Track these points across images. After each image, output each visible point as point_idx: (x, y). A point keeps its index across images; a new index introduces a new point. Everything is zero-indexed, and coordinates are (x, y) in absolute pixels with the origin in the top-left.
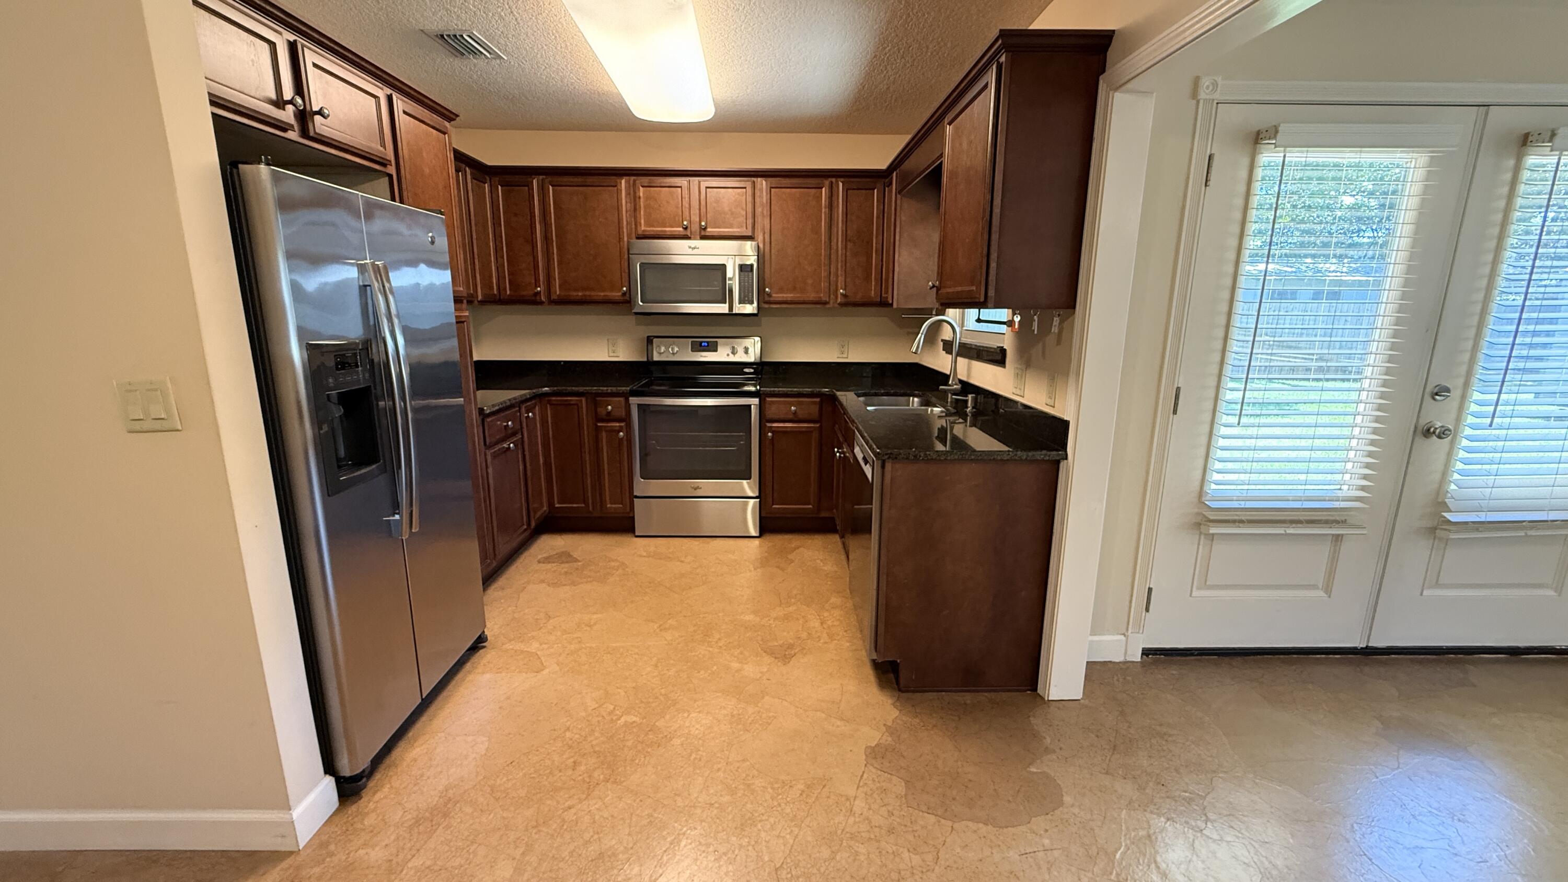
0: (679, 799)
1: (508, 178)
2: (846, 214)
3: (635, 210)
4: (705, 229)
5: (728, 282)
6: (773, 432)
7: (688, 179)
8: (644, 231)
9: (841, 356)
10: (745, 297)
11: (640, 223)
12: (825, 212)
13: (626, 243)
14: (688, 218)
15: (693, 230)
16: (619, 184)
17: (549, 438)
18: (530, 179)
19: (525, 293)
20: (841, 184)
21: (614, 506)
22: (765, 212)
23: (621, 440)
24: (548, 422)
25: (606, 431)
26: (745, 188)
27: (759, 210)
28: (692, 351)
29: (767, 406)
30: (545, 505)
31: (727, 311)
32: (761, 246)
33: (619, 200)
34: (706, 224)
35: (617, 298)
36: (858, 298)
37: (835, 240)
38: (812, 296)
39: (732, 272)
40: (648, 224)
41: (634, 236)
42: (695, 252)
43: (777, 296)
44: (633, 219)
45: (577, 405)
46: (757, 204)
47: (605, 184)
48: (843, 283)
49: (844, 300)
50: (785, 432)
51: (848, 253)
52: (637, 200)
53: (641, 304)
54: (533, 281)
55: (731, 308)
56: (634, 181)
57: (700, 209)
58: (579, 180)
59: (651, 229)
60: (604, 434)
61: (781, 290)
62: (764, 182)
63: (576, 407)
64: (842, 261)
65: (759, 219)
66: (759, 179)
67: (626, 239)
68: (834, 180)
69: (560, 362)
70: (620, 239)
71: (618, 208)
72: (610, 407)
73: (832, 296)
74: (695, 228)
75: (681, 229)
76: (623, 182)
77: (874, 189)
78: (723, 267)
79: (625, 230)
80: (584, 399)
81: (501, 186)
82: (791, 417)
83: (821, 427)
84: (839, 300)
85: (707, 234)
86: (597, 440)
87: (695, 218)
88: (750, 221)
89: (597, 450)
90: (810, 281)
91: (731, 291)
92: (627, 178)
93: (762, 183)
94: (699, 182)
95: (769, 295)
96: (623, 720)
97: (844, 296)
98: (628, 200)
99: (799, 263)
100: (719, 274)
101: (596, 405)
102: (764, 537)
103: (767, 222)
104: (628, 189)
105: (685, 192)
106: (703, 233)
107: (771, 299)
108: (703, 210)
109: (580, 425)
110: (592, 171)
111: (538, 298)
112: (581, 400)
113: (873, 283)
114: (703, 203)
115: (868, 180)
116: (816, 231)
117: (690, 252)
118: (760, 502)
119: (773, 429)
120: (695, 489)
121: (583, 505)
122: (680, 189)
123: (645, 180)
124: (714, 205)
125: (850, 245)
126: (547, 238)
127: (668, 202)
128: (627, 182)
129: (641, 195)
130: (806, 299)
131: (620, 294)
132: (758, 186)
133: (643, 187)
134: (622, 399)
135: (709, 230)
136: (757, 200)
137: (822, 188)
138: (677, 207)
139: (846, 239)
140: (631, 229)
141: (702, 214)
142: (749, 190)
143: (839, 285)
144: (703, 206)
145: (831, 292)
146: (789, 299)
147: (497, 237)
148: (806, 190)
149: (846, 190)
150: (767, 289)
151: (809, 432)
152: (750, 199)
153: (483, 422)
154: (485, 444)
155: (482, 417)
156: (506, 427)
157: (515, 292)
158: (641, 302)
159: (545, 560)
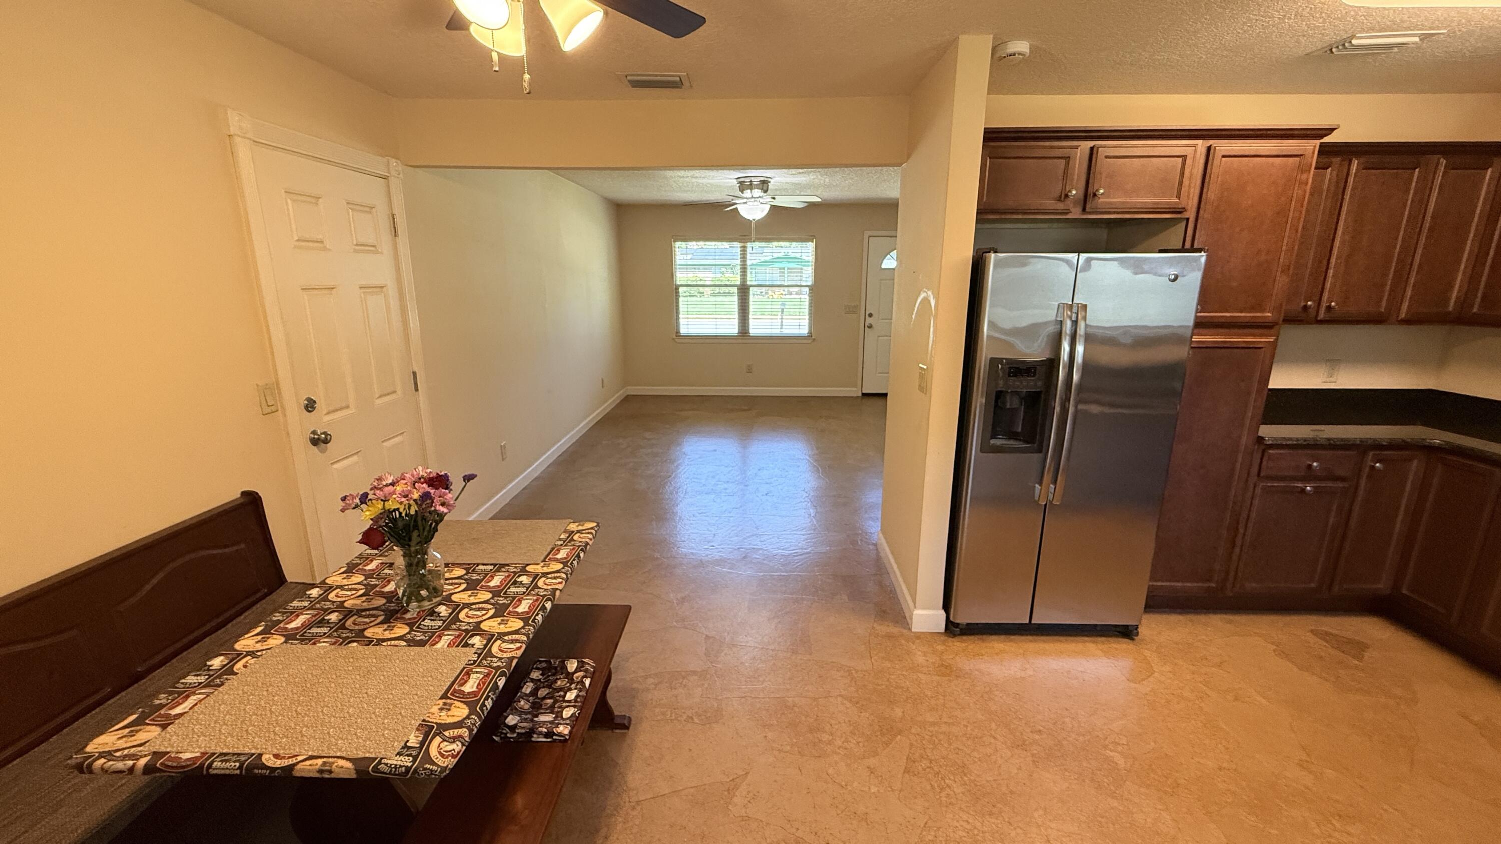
0: (1041, 812)
17: (1424, 507)
21: (1491, 636)
24: (1431, 486)
30: (1385, 582)
63: (1482, 479)
80: (1497, 472)
96: (1112, 754)
109: (1480, 506)
112: (1494, 472)
121: (1444, 611)
147: (1486, 238)
153: (1264, 452)
154: (1259, 475)
155: (1263, 447)
156: (1310, 466)
157: (1490, 310)
159: (1321, 634)
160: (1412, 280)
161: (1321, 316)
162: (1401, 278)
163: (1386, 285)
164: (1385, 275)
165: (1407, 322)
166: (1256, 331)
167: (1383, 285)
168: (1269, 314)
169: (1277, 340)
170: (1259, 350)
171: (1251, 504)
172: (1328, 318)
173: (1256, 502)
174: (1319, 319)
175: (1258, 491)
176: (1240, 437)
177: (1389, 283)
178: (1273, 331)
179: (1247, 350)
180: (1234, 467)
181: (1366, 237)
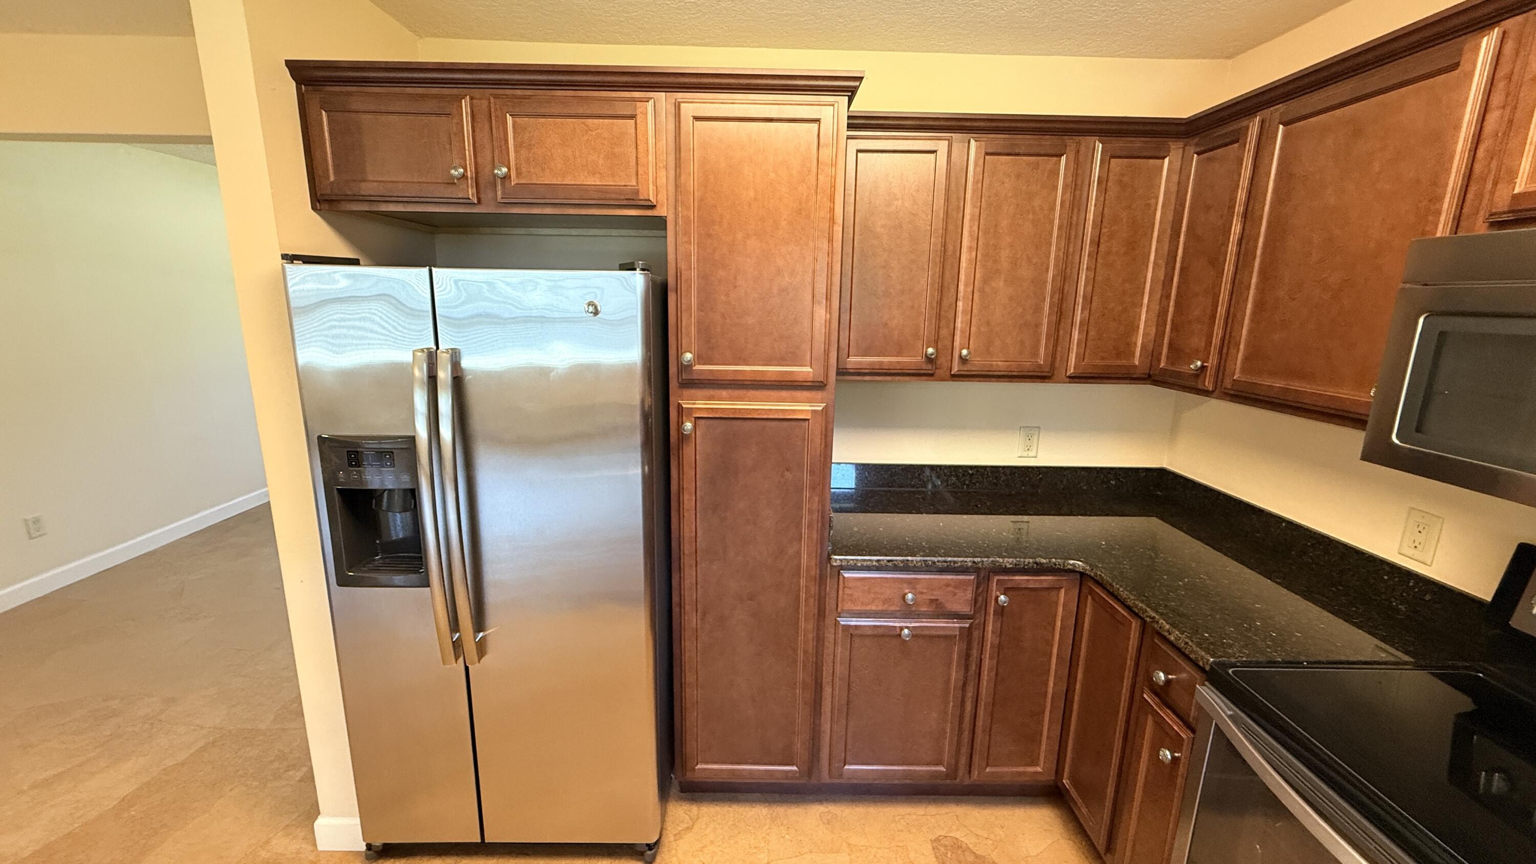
3: (1510, 126)
8: (1516, 198)
16: (1467, 55)
17: (1078, 656)
18: (1247, 123)
19: (1184, 368)
24: (1083, 627)
35: (1362, 409)
41: (1480, 223)
44: (1495, 162)
45: (1124, 627)
47: (1420, 73)
52: (1527, 87)
58: (1350, 85)
76: (1488, 41)
79: (1449, 204)
81: (1198, 155)
92: (1516, 19)
112: (1130, 625)
126: (1246, 253)
140: (1480, 195)
147: (1170, 258)
157: (1173, 364)
158: (1398, 437)
159: (945, 846)
160: (1078, 318)
161: (955, 370)
162: (1061, 313)
163: (1042, 324)
164: (1038, 309)
165: (1075, 378)
166: (784, 394)
167: (1038, 325)
168: (809, 369)
170: (799, 423)
172: (964, 373)
174: (953, 373)
176: (799, 553)
177: (1045, 321)
179: (785, 424)
180: (798, 598)
181: (1005, 254)
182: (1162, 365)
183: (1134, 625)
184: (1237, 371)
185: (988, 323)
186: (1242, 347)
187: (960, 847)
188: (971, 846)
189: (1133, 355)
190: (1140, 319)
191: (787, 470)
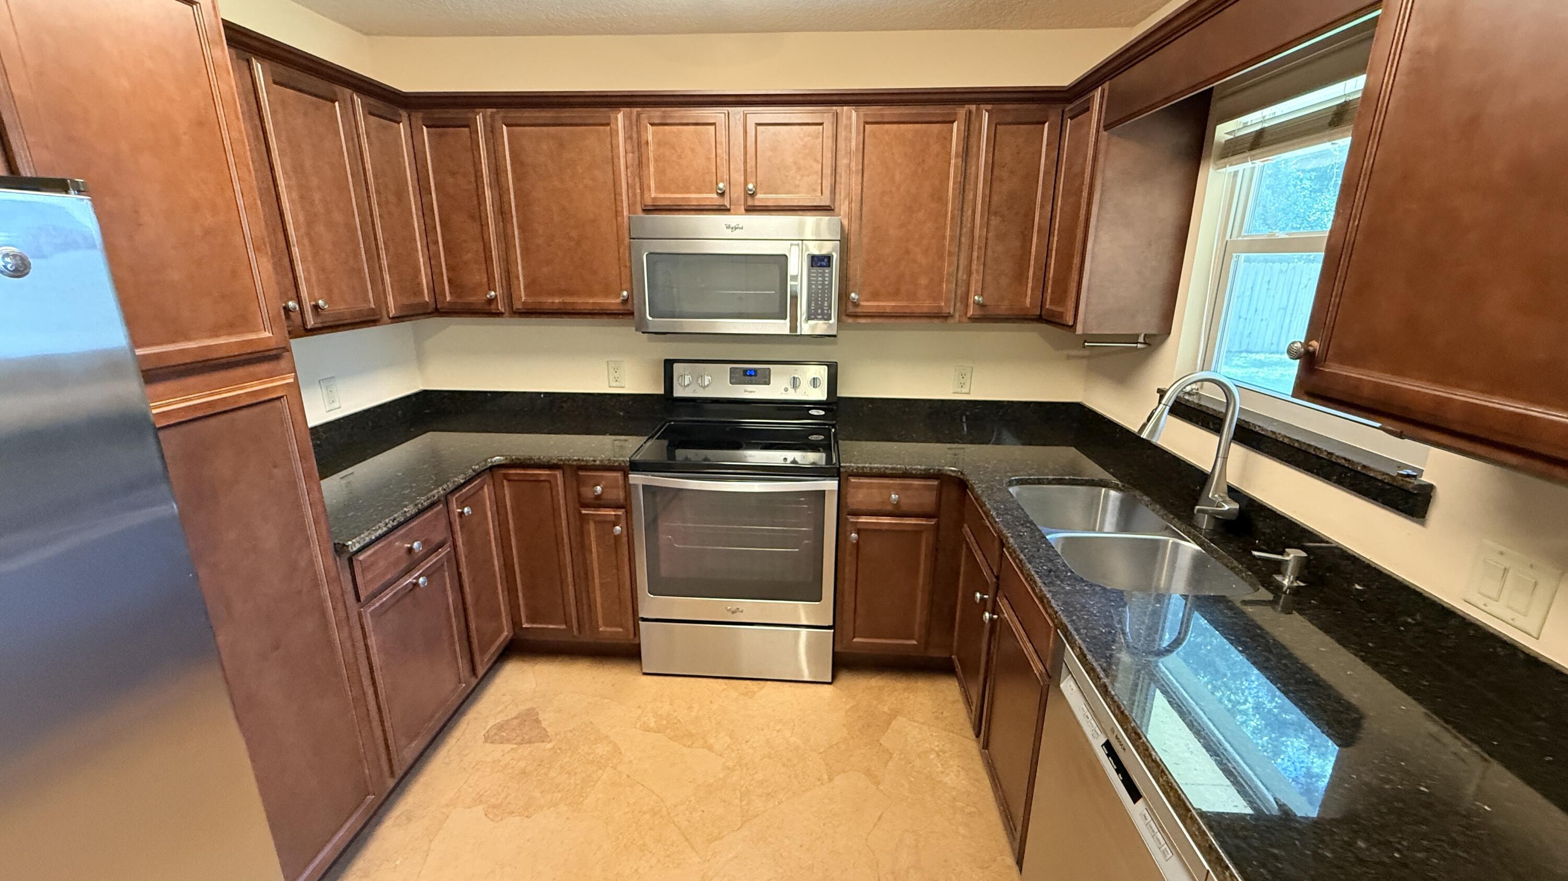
1: (438, 113)
2: (992, 166)
3: (640, 164)
4: (753, 195)
5: (789, 283)
6: (858, 532)
7: (725, 109)
8: (654, 199)
9: (959, 390)
10: (816, 310)
11: (649, 186)
12: (956, 166)
13: (626, 220)
14: (726, 177)
15: (734, 196)
16: (613, 121)
17: (509, 531)
18: (470, 115)
19: (472, 299)
20: (986, 116)
21: (609, 629)
22: (853, 164)
23: (617, 538)
24: (506, 506)
25: (595, 522)
26: (821, 124)
27: (843, 162)
28: (731, 383)
29: (852, 491)
30: (506, 629)
31: (786, 331)
32: (846, 223)
33: (613, 147)
34: (755, 187)
35: (612, 307)
36: (1004, 308)
37: (970, 213)
38: (926, 305)
39: (797, 267)
40: (661, 187)
41: (639, 209)
42: (737, 234)
43: (869, 305)
44: (637, 179)
45: (549, 481)
46: (841, 152)
47: (591, 122)
48: (980, 284)
49: (979, 313)
50: (877, 531)
51: (990, 235)
52: (644, 147)
53: (650, 319)
54: (485, 280)
55: (793, 327)
56: (639, 115)
57: (745, 162)
58: (547, 114)
59: (667, 195)
60: (592, 526)
61: (875, 296)
62: (854, 114)
63: (547, 484)
64: (979, 248)
65: (843, 178)
66: (845, 108)
67: (626, 213)
68: (973, 107)
69: (540, 393)
70: (617, 213)
71: (613, 160)
72: (599, 488)
73: (958, 304)
74: (737, 192)
75: (715, 196)
76: (620, 116)
77: (1044, 123)
78: (782, 260)
79: (624, 197)
80: (559, 474)
81: (427, 127)
82: (889, 508)
83: (937, 525)
84: (970, 313)
85: (757, 203)
86: (582, 534)
87: (738, 177)
88: (827, 183)
89: (582, 547)
90: (923, 281)
91: (794, 298)
92: (628, 109)
93: (851, 115)
94: (745, 115)
95: (856, 305)
97: (982, 306)
98: (629, 148)
99: (907, 252)
100: (776, 270)
101: (580, 482)
102: (838, 683)
103: (855, 180)
104: (628, 129)
105: (722, 132)
106: (750, 203)
107: (859, 310)
108: (751, 163)
109: (555, 511)
110: (572, 100)
111: (493, 306)
112: (555, 476)
113: (1030, 285)
114: (751, 150)
115: (1034, 106)
116: (939, 196)
117: (729, 234)
118: (834, 633)
119: (859, 526)
120: (733, 612)
121: (564, 627)
122: (713, 127)
123: (656, 113)
124: (769, 154)
125: (995, 221)
126: (502, 212)
127: (693, 150)
128: (628, 117)
129: (650, 138)
130: (918, 310)
131: (619, 301)
132: (843, 121)
133: (652, 124)
134: (619, 475)
135: (759, 196)
136: (842, 144)
137: (953, 122)
138: (709, 159)
139: (989, 210)
140: (635, 195)
141: (749, 170)
142: (828, 127)
143: (973, 289)
144: (750, 156)
145: (959, 298)
146: (888, 310)
147: (426, 210)
148: (924, 126)
149: (995, 124)
150: (853, 295)
151: (917, 532)
152: (829, 143)
153: (350, 561)
154: (358, 599)
155: (346, 556)
156: (410, 550)
157: (459, 297)
158: (650, 316)
159: (496, 734)
160: (385, 262)
161: (311, 321)
165: (397, 319)
166: (258, 369)
167: (360, 270)
168: (267, 334)
169: (296, 378)
170: (277, 403)
171: (366, 646)
172: (319, 325)
173: (372, 641)
174: (309, 327)
175: (368, 622)
176: (311, 562)
178: (283, 364)
179: (257, 410)
180: (323, 613)
181: (317, 197)
182: (448, 299)
183: (558, 476)
184: (522, 296)
185: (323, 270)
186: (521, 278)
187: (502, 726)
188: (506, 718)
189: (422, 293)
190: (419, 262)
191: (275, 467)
